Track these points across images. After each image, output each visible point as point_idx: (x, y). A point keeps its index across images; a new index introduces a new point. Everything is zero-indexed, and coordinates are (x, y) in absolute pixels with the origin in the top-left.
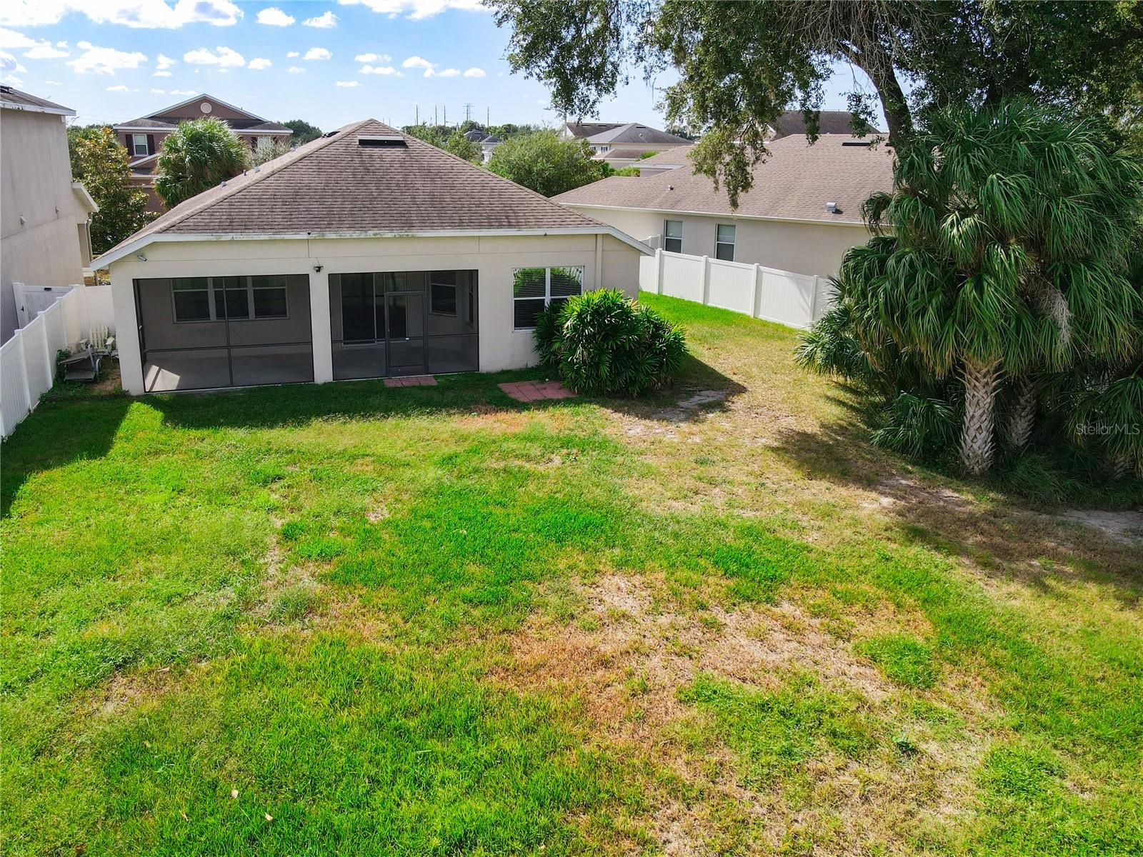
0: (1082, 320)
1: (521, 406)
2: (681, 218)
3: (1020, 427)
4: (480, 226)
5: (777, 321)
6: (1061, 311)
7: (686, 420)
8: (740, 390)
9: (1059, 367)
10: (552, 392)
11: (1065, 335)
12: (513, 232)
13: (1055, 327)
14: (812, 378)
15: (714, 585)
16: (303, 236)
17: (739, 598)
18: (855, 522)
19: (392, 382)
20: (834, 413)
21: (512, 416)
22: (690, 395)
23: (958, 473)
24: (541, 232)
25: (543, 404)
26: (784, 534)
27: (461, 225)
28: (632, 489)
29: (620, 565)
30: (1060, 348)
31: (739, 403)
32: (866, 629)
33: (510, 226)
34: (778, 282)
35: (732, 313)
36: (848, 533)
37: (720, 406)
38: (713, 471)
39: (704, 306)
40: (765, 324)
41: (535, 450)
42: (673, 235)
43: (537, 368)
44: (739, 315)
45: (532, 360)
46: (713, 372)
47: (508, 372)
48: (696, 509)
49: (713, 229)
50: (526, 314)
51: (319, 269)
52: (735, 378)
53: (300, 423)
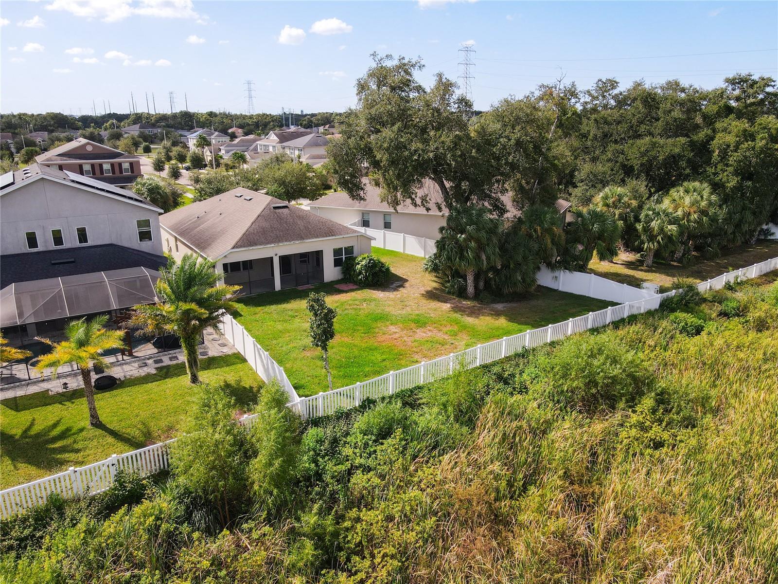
0: (488, 258)
1: (346, 292)
2: (368, 212)
3: (481, 284)
4: (324, 237)
5: (412, 254)
6: (484, 257)
7: (394, 291)
8: (407, 281)
9: (484, 270)
10: (351, 286)
11: (485, 262)
12: (334, 237)
13: (483, 260)
14: (427, 274)
15: (413, 325)
16: (273, 245)
17: (418, 327)
18: (442, 311)
19: (300, 288)
20: (435, 285)
21: (344, 295)
22: (392, 284)
23: (466, 298)
24: (342, 237)
25: (352, 290)
26: (426, 315)
27: (317, 237)
28: (387, 309)
29: (392, 324)
30: (485, 266)
31: (407, 284)
32: (445, 330)
33: (332, 236)
34: (411, 240)
35: (395, 252)
36: (440, 313)
37: (402, 286)
38: (406, 303)
39: (384, 249)
40: (408, 255)
41: (357, 302)
42: (366, 218)
43: (342, 279)
44: (398, 252)
45: (340, 277)
46: (396, 276)
47: (334, 281)
48: (404, 312)
49: (383, 216)
50: (337, 263)
51: (276, 255)
52: (404, 277)
53: (288, 302)
